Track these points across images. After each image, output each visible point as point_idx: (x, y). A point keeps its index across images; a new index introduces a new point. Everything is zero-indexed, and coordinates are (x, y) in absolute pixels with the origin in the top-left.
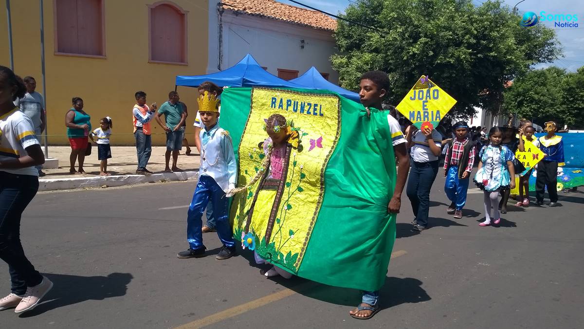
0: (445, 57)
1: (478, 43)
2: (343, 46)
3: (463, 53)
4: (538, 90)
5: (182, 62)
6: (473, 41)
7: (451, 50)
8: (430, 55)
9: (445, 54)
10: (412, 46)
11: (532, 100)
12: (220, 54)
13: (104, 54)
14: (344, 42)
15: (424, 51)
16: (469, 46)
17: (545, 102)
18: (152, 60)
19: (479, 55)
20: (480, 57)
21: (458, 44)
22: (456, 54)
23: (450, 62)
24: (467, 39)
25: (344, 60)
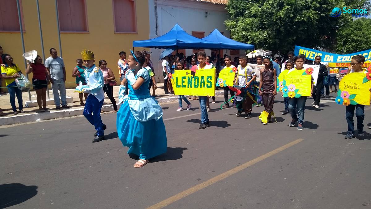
0: (301, 17)
1: (321, 6)
2: (232, 14)
3: (312, 14)
4: (357, 33)
5: (134, 32)
6: (318, 5)
7: (304, 12)
8: (291, 16)
9: (301, 15)
10: (279, 12)
11: (353, 40)
12: (156, 25)
13: (87, 30)
14: (233, 12)
15: (287, 15)
16: (316, 9)
17: (362, 41)
18: (117, 31)
19: (322, 15)
20: (323, 16)
21: (308, 8)
22: (308, 15)
23: (304, 20)
24: (314, 5)
25: (234, 23)
